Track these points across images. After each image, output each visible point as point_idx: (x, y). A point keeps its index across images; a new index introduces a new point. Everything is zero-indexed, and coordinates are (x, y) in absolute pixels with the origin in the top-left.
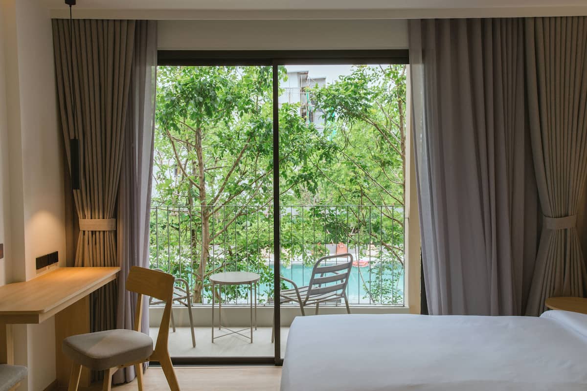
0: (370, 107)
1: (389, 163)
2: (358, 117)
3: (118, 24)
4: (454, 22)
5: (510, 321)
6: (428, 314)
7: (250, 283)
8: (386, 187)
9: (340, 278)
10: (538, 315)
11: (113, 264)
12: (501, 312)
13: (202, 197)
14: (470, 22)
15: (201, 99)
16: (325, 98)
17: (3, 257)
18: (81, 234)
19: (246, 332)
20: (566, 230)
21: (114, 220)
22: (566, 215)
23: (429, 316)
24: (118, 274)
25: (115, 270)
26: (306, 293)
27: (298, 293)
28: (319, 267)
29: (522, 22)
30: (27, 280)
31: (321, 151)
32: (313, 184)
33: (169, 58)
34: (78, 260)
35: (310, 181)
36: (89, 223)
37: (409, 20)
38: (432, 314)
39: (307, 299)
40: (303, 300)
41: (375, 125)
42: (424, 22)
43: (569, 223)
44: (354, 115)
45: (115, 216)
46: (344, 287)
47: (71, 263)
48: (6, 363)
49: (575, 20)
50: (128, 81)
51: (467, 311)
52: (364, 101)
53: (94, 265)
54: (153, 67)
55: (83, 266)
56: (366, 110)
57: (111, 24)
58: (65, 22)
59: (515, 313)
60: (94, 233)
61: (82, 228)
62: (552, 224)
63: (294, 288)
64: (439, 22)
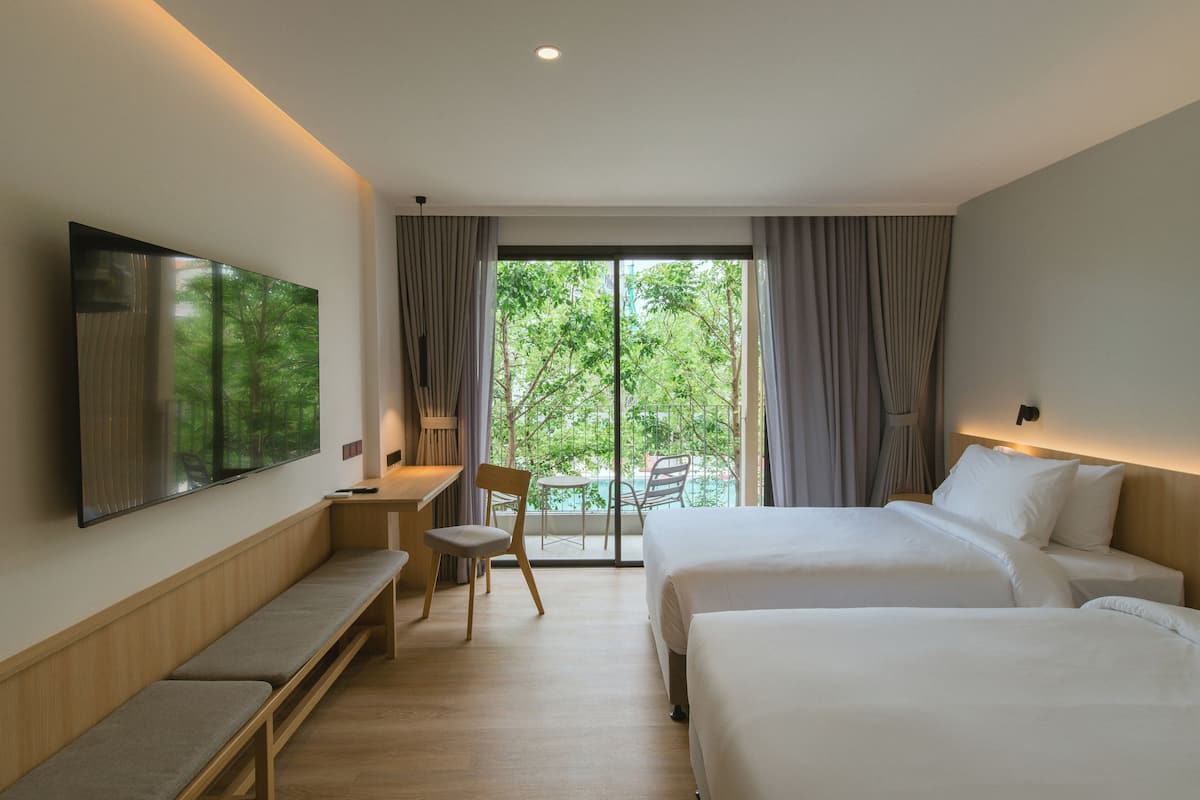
0: (696, 297)
1: (718, 359)
2: (683, 308)
3: (462, 220)
4: (798, 220)
5: (855, 512)
6: (773, 505)
7: (581, 486)
8: (711, 385)
9: (677, 480)
10: (882, 506)
11: (456, 463)
12: (844, 504)
13: (508, 398)
14: (813, 220)
15: (516, 290)
16: (647, 287)
17: (361, 452)
18: (423, 433)
19: (579, 539)
20: (908, 427)
21: (455, 418)
22: (909, 412)
23: (776, 508)
24: (461, 474)
25: (458, 470)
26: (643, 496)
27: (635, 496)
28: (658, 467)
29: (864, 221)
30: (382, 476)
31: (641, 346)
32: (631, 383)
33: (508, 253)
34: (420, 457)
35: (628, 380)
36: (433, 421)
37: (753, 218)
38: (778, 506)
39: (644, 503)
40: (640, 503)
41: (702, 318)
42: (768, 220)
43: (911, 420)
44: (679, 307)
45: (457, 414)
46: (681, 489)
47: (412, 462)
48: (387, 548)
49: (916, 220)
50: (470, 279)
51: (811, 502)
52: (689, 291)
53: (437, 464)
54: (493, 263)
55: (425, 464)
56: (691, 301)
57: (455, 221)
58: (415, 220)
59: (858, 504)
60: (436, 431)
61: (424, 426)
62: (895, 421)
63: (630, 491)
64: (782, 220)
